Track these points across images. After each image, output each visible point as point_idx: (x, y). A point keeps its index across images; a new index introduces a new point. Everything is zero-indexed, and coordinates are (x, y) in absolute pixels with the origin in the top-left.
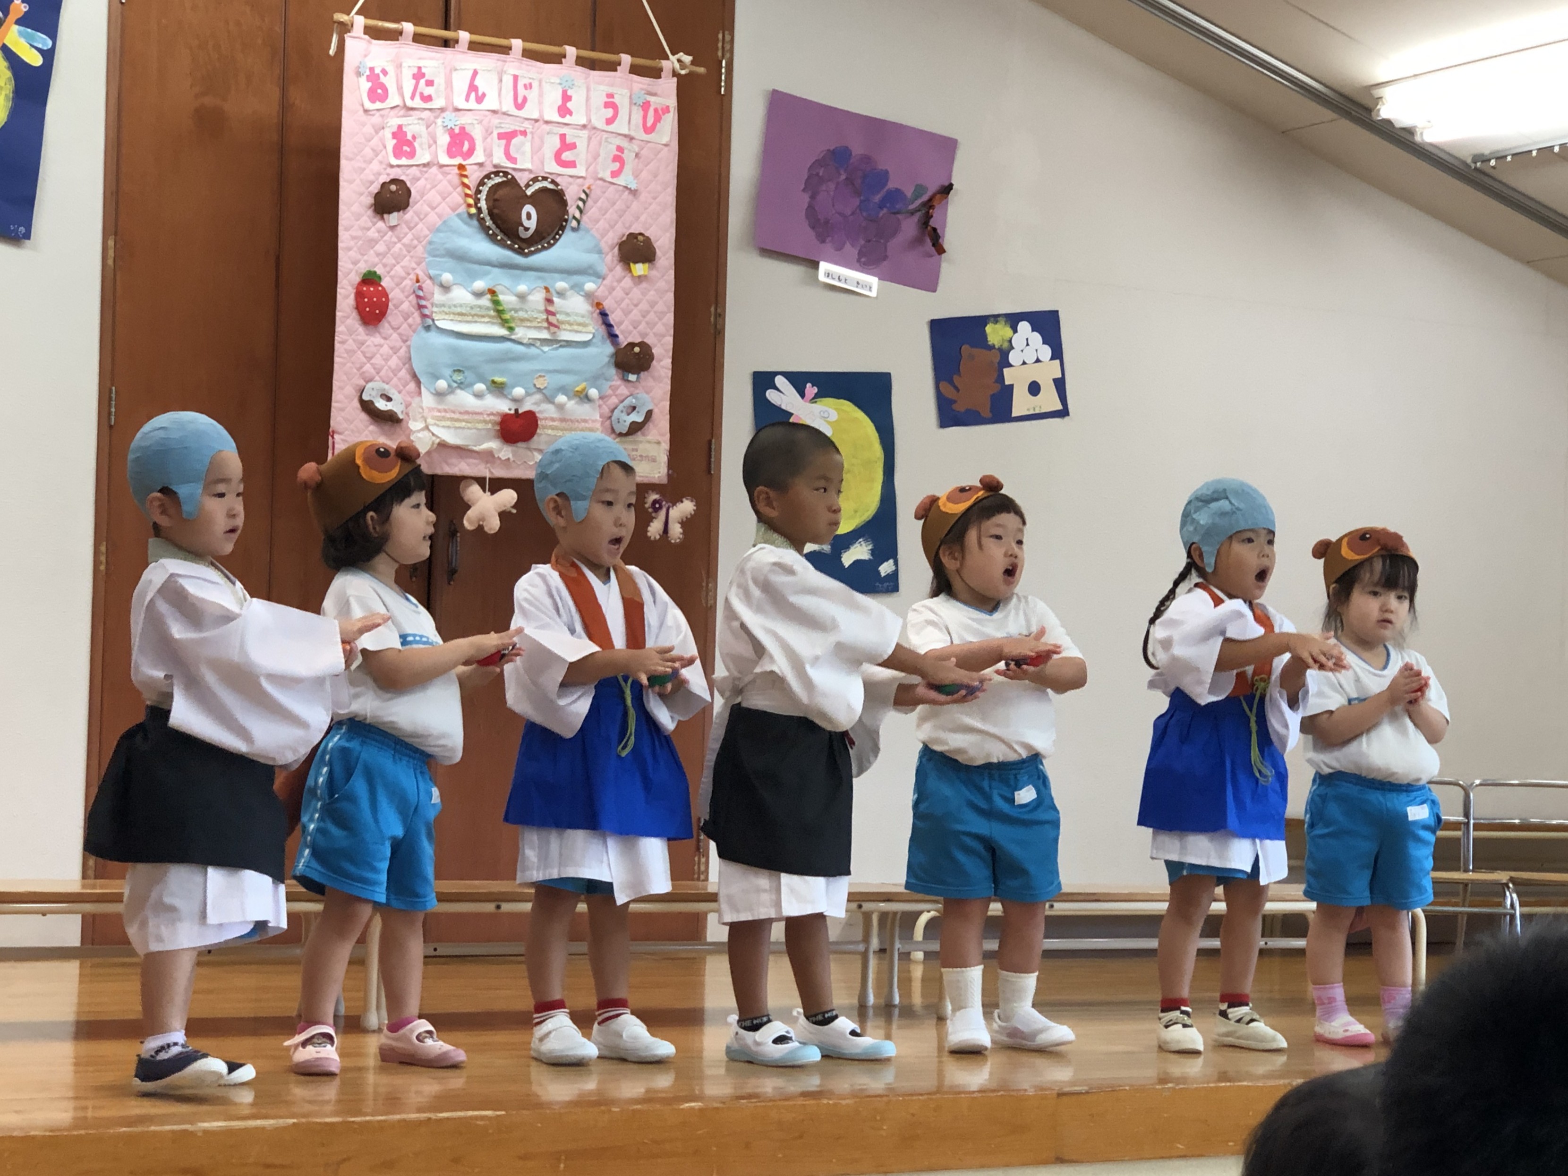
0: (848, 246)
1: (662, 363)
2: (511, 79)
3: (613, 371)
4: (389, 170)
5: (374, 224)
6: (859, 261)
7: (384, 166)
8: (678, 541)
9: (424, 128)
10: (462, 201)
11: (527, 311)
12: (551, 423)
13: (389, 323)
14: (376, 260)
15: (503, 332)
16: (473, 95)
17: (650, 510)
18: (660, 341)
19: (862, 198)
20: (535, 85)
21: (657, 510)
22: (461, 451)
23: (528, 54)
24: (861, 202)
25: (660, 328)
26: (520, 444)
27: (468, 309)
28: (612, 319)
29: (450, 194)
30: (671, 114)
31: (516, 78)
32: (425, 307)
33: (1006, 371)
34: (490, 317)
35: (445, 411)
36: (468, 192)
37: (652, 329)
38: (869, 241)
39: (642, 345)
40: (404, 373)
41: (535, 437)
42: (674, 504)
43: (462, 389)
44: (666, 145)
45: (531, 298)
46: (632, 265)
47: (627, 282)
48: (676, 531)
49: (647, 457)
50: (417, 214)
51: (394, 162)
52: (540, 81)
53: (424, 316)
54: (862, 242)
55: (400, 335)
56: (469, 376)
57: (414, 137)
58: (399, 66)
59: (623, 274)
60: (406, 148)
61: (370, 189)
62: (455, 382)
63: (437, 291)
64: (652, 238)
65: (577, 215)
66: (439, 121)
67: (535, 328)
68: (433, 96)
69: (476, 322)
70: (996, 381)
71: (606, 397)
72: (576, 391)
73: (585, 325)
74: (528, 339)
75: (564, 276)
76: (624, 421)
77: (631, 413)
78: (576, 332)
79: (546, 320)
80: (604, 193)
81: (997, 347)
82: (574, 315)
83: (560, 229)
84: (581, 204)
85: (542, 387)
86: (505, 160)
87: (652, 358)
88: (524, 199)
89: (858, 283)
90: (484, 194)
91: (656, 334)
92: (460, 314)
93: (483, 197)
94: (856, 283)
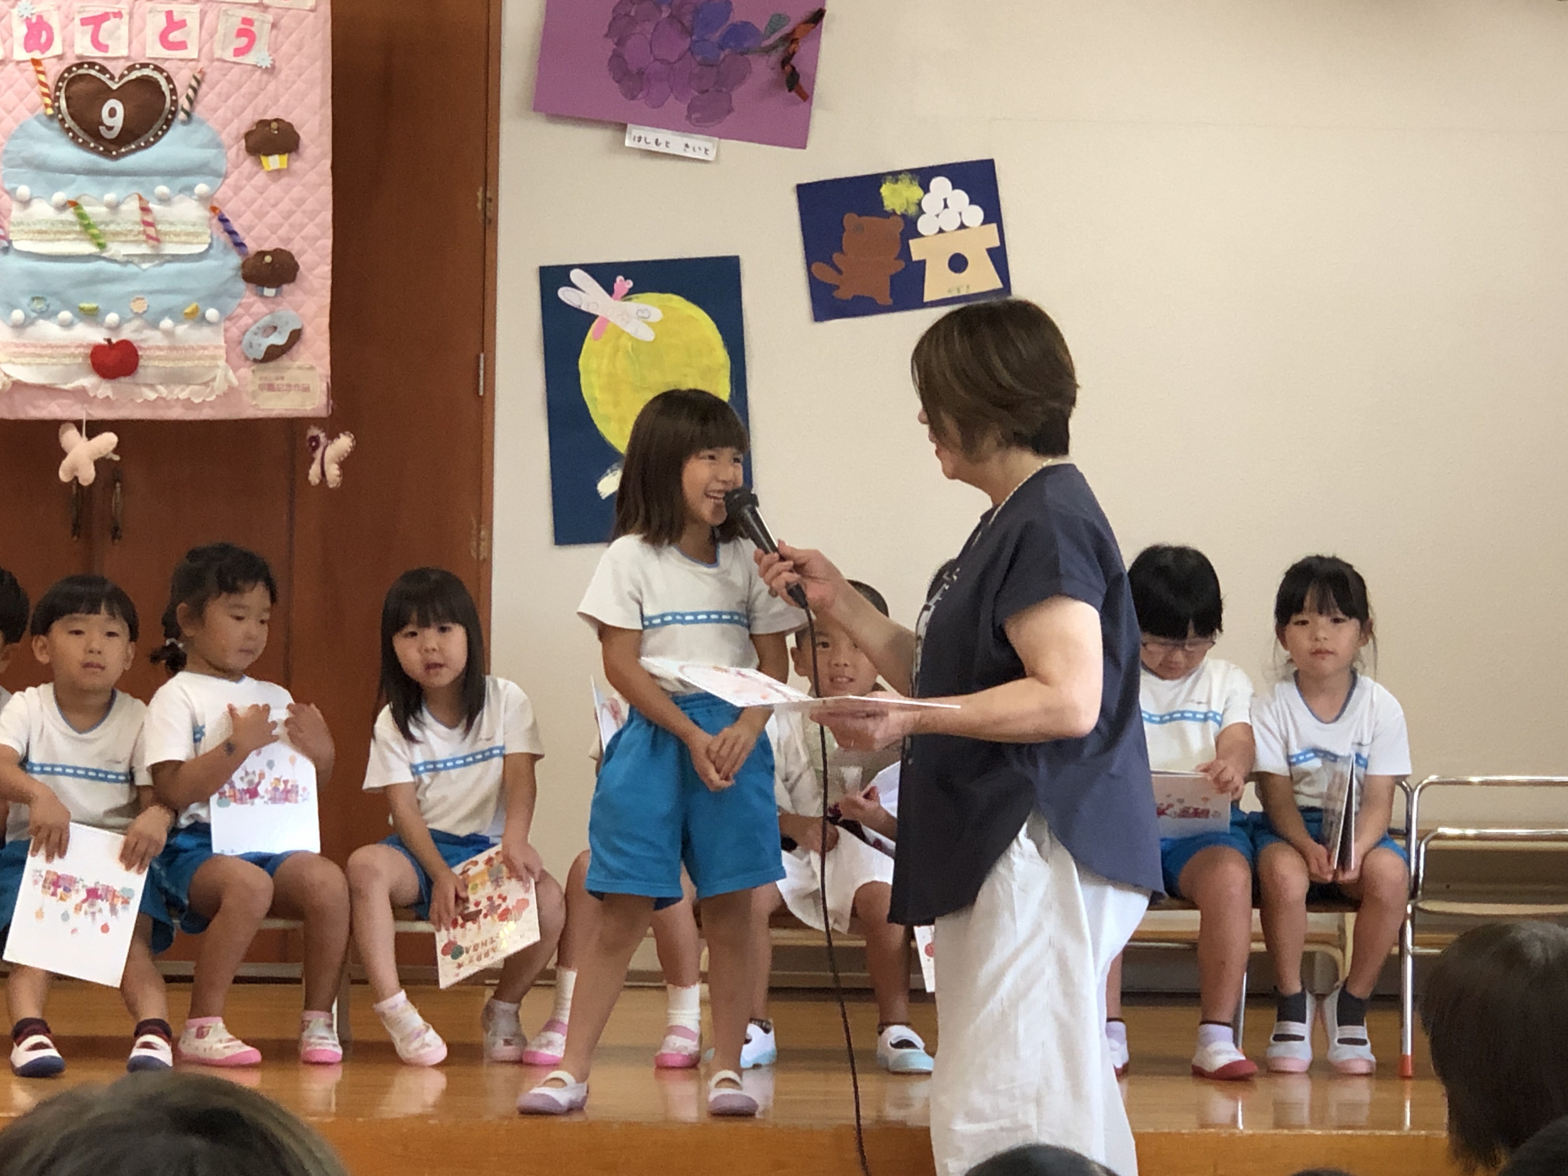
0: (672, 98)
1: (316, 272)
3: (242, 285)
6: (689, 117)
8: (335, 485)
10: (39, 101)
11: (119, 224)
12: (158, 353)
15: (89, 248)
18: (310, 246)
22: (48, 390)
24: (693, 43)
25: (311, 229)
26: (123, 379)
27: (49, 225)
29: (28, 93)
33: (912, 242)
34: (76, 232)
35: (25, 345)
36: (46, 90)
37: (297, 232)
38: (703, 92)
39: (277, 253)
41: (140, 370)
43: (44, 318)
44: (312, 10)
45: (123, 207)
46: (264, 158)
47: (261, 178)
48: (333, 472)
49: (296, 385)
54: (694, 93)
56: (53, 303)
59: (255, 169)
62: (34, 311)
63: (15, 206)
64: (294, 124)
65: (186, 105)
66: (15, 11)
67: (133, 242)
69: (59, 240)
70: (899, 257)
71: (235, 317)
72: (186, 314)
73: (196, 235)
74: (124, 255)
75: (167, 178)
76: (260, 345)
77: (271, 334)
78: (185, 243)
79: (144, 232)
80: (225, 75)
81: (899, 213)
82: (184, 223)
83: (165, 124)
84: (191, 92)
85: (141, 311)
86: (94, 49)
87: (296, 267)
88: (106, 93)
89: (687, 146)
90: (63, 90)
91: (304, 238)
92: (40, 232)
93: (62, 94)
94: (683, 146)
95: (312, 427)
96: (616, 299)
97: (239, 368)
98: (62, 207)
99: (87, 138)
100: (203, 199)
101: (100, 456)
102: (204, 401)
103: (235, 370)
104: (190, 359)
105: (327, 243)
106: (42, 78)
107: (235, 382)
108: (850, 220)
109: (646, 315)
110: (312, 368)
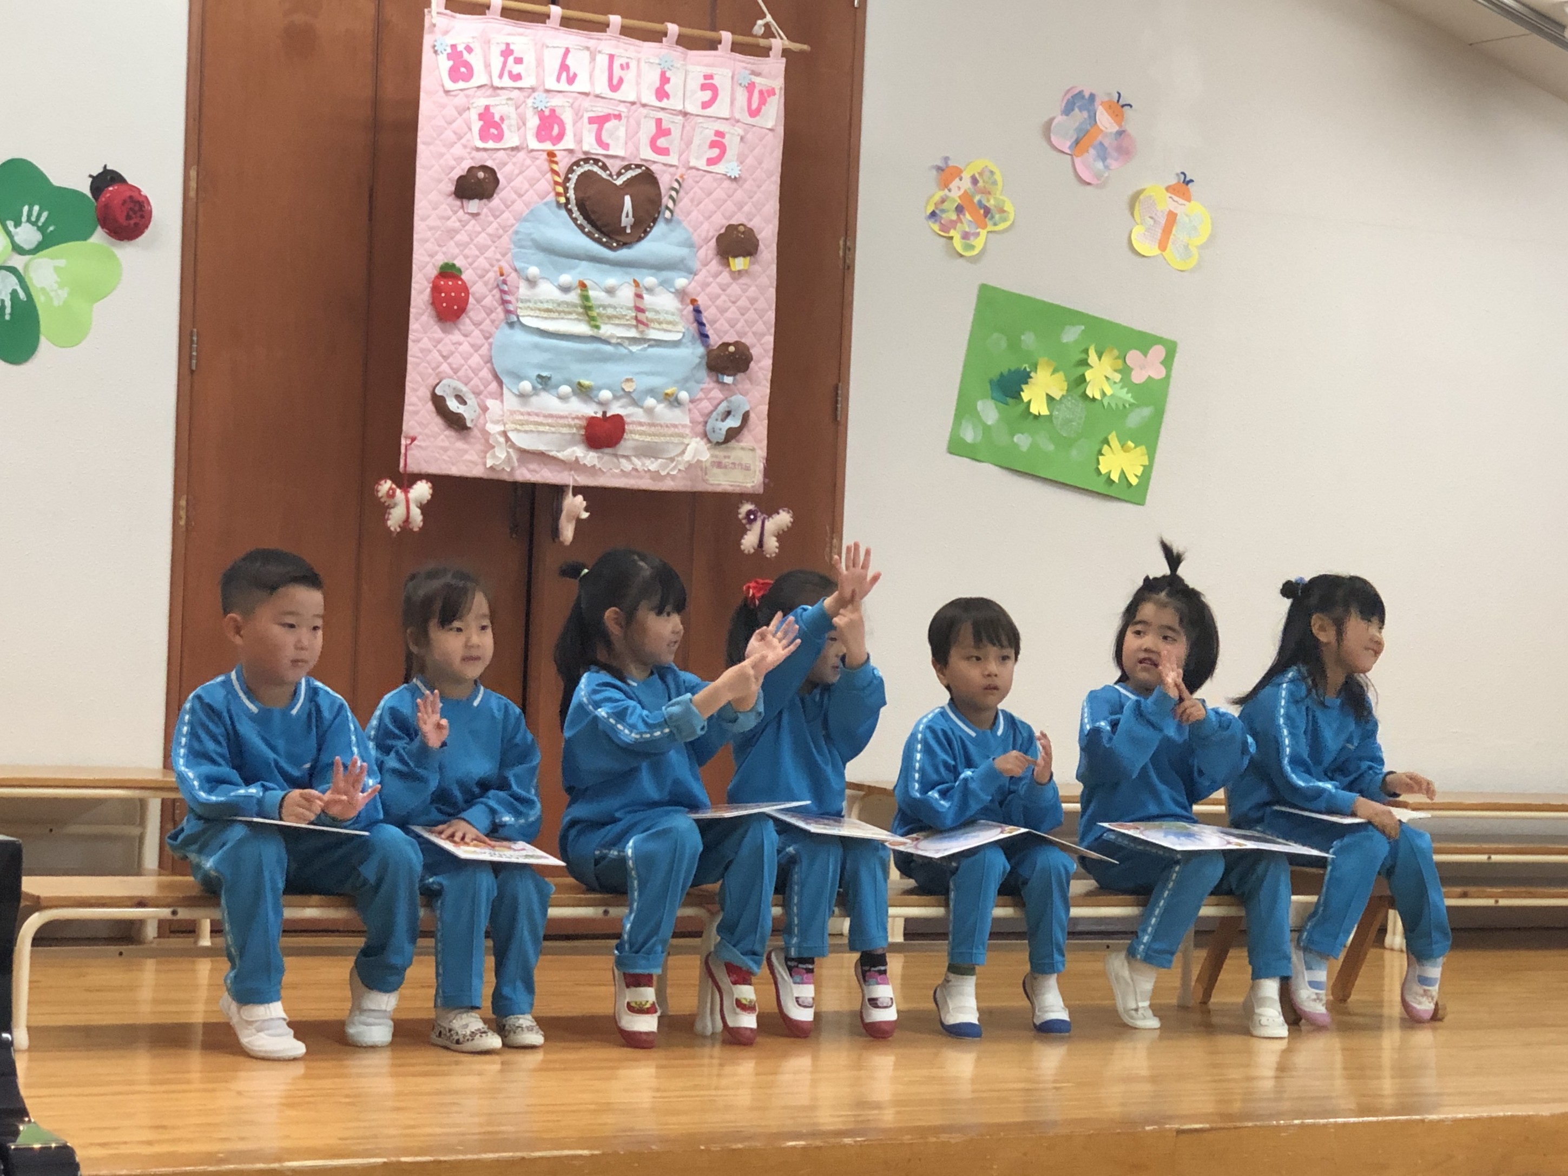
1: (760, 365)
2: (607, 58)
3: (704, 372)
4: (475, 154)
5: (455, 212)
7: (468, 150)
9: (512, 109)
10: (551, 189)
11: (615, 308)
12: (639, 428)
13: (470, 319)
14: (457, 251)
16: (564, 75)
17: (744, 521)
18: (759, 340)
20: (633, 65)
21: (751, 522)
22: (539, 456)
23: (626, 31)
25: (760, 327)
26: (606, 450)
27: (553, 305)
28: (706, 316)
29: (538, 181)
30: (777, 96)
31: (611, 57)
32: (509, 302)
35: (529, 414)
36: (557, 179)
37: (750, 327)
39: (736, 345)
40: (485, 373)
41: (622, 442)
42: (770, 515)
43: (547, 391)
44: (770, 130)
45: (619, 293)
46: (731, 259)
47: (725, 277)
48: (772, 544)
49: (740, 464)
50: (503, 201)
51: (480, 144)
52: (639, 61)
53: (508, 312)
55: (482, 331)
57: (502, 119)
58: (488, 42)
59: (721, 268)
60: (493, 131)
61: (451, 175)
62: (539, 383)
63: (523, 286)
64: (754, 229)
65: (669, 204)
66: (530, 102)
67: (624, 326)
68: (523, 74)
69: (563, 318)
71: (698, 400)
72: (667, 394)
73: (674, 323)
74: (614, 337)
75: (653, 271)
76: (721, 428)
77: (728, 419)
78: (666, 330)
79: (635, 317)
80: (697, 182)
82: (667, 313)
83: (652, 221)
84: (674, 193)
85: (628, 390)
86: (596, 146)
87: (750, 359)
91: (756, 334)
92: (547, 310)
99: (591, 228)
100: (680, 292)
104: (663, 435)
105: (770, 339)
110: (754, 450)
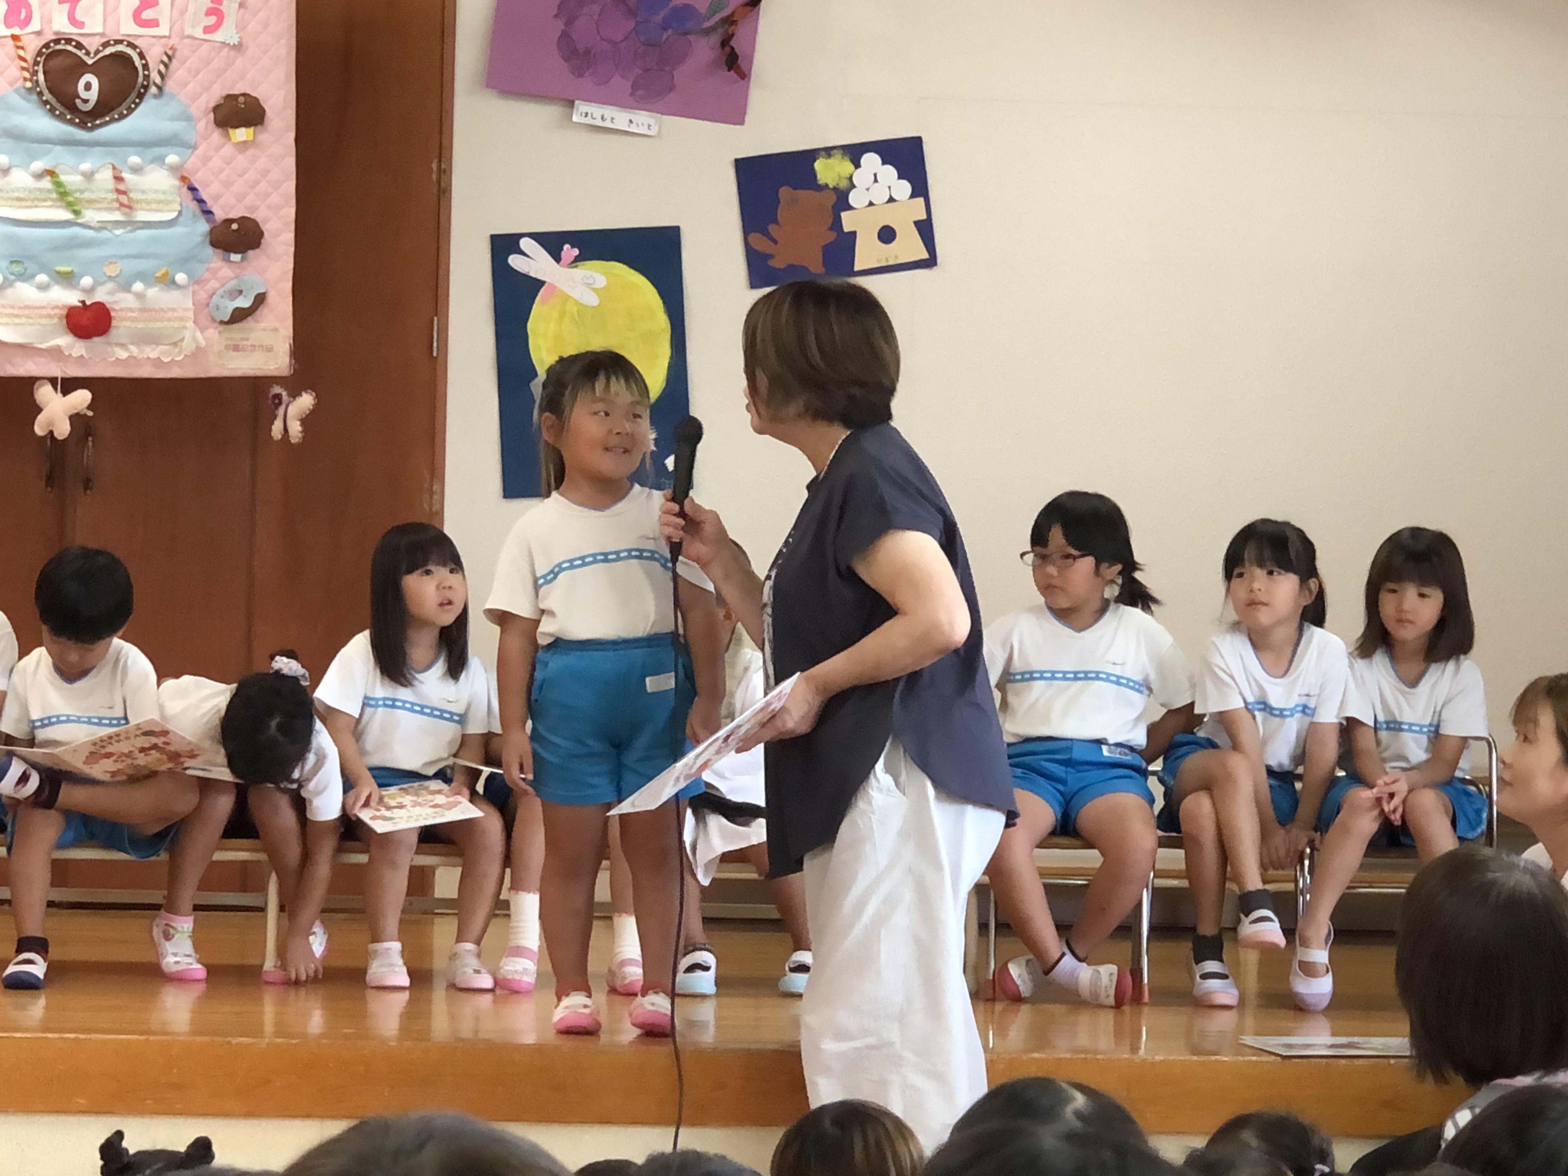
0: (617, 76)
1: (280, 239)
3: (210, 250)
6: (632, 94)
8: (297, 440)
10: (18, 75)
11: (93, 191)
12: (130, 314)
15: (65, 215)
18: (274, 215)
19: (639, 19)
22: (25, 349)
24: (637, 24)
25: (275, 198)
26: (96, 339)
27: (26, 193)
28: (204, 193)
29: (7, 68)
33: (844, 215)
36: (24, 65)
37: (262, 201)
38: (647, 70)
39: (242, 220)
41: (112, 330)
43: (22, 281)
45: (97, 176)
46: (232, 130)
47: (228, 150)
48: (295, 429)
49: (261, 346)
54: (638, 71)
56: (31, 267)
59: (223, 140)
62: (12, 274)
64: (260, 98)
65: (158, 80)
67: (106, 209)
69: (36, 206)
70: (831, 229)
71: (203, 281)
72: (157, 277)
73: (167, 202)
74: (98, 222)
75: (139, 149)
76: (226, 307)
77: (236, 298)
78: (156, 211)
79: (117, 200)
80: (195, 52)
81: (831, 186)
82: (156, 191)
83: (137, 97)
84: (162, 68)
85: (113, 275)
86: (70, 26)
87: (261, 234)
88: (81, 68)
89: (631, 121)
90: (41, 65)
91: (269, 207)
92: (19, 199)
93: (40, 68)
94: (628, 120)
95: (275, 386)
96: (563, 266)
97: (207, 328)
98: (39, 176)
99: (62, 109)
100: (173, 169)
101: (75, 411)
102: (172, 360)
103: (202, 332)
104: (161, 321)
105: (290, 212)
106: (21, 52)
107: (203, 343)
108: (785, 192)
109: (591, 281)
110: (276, 330)
